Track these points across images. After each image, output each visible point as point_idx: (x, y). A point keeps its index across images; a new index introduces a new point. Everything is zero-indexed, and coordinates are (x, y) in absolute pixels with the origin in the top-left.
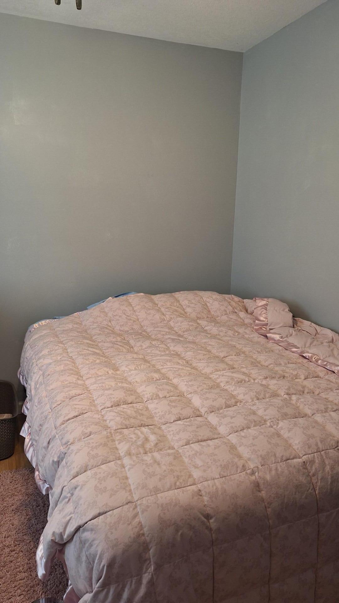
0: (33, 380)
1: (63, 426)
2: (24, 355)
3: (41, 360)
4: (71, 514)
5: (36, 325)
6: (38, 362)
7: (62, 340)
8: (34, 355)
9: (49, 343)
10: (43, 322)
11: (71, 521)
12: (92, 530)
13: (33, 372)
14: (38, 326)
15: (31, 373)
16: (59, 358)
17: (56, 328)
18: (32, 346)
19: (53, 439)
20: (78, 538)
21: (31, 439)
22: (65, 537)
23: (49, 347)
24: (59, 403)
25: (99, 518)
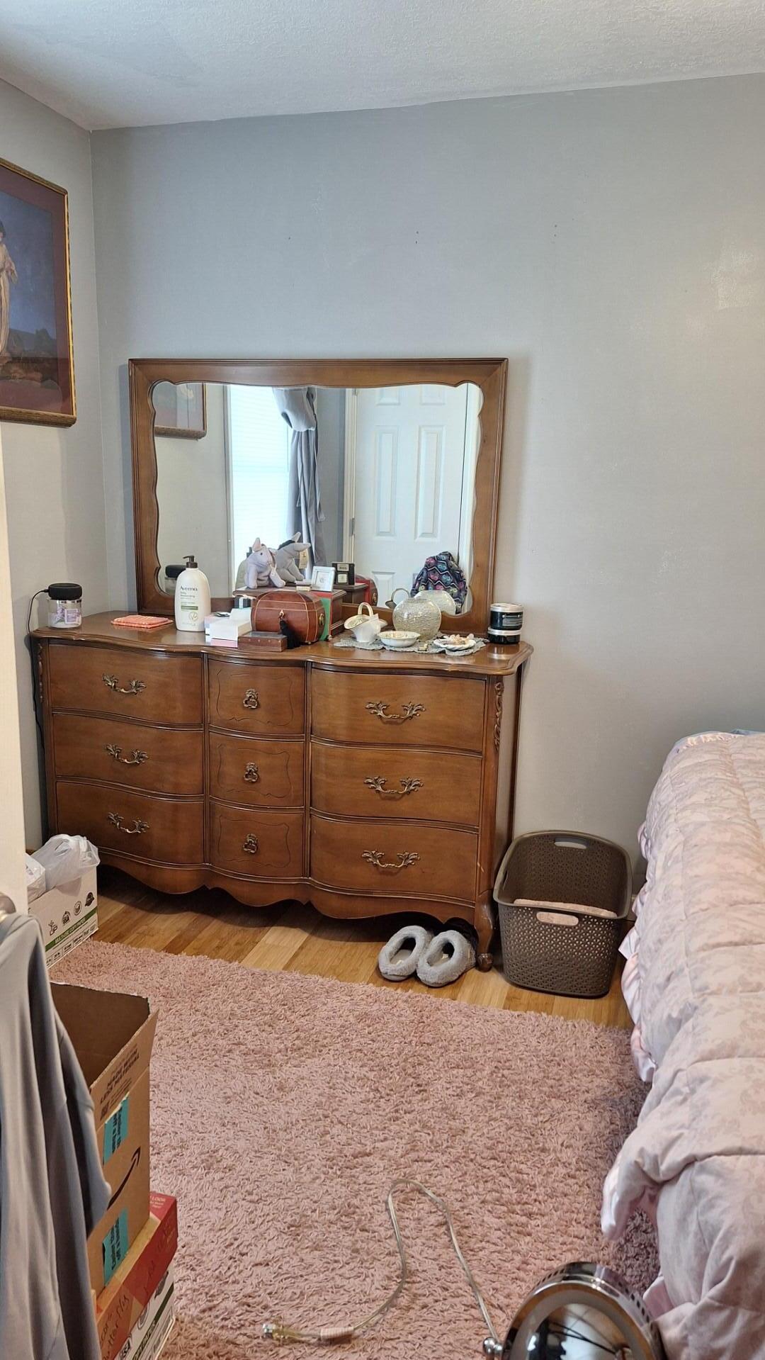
0: (663, 849)
1: (703, 954)
2: (656, 796)
3: (688, 813)
4: (682, 1127)
5: (692, 740)
6: (679, 815)
7: (741, 781)
8: (675, 801)
9: (712, 780)
10: (709, 737)
11: (679, 1142)
12: (719, 1175)
13: (665, 832)
14: (695, 743)
15: (662, 834)
16: (726, 816)
17: (735, 753)
18: (676, 780)
19: (677, 975)
20: (688, 1181)
21: (637, 966)
22: (663, 1167)
23: (708, 790)
24: (704, 906)
25: (738, 1159)
